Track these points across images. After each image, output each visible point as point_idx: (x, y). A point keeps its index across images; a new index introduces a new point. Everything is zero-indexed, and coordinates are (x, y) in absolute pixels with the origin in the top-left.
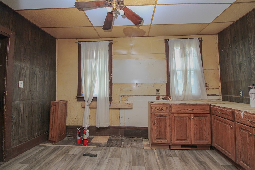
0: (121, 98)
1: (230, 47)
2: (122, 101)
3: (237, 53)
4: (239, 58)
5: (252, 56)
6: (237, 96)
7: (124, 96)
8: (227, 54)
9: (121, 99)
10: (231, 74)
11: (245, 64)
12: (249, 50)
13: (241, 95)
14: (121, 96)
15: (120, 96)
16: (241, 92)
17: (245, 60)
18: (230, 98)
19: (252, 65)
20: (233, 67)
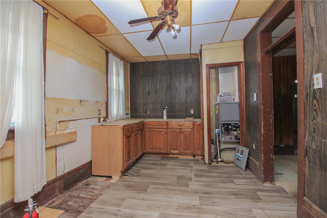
0: (58, 124)
1: (141, 77)
2: (61, 130)
3: (147, 84)
4: (149, 88)
5: (158, 88)
6: (145, 114)
7: (63, 121)
8: (139, 82)
9: (58, 128)
10: (141, 98)
11: (153, 92)
12: (157, 84)
13: (149, 112)
14: (60, 122)
15: (58, 122)
16: (149, 111)
17: (153, 90)
18: (139, 116)
19: (157, 94)
20: (143, 93)
